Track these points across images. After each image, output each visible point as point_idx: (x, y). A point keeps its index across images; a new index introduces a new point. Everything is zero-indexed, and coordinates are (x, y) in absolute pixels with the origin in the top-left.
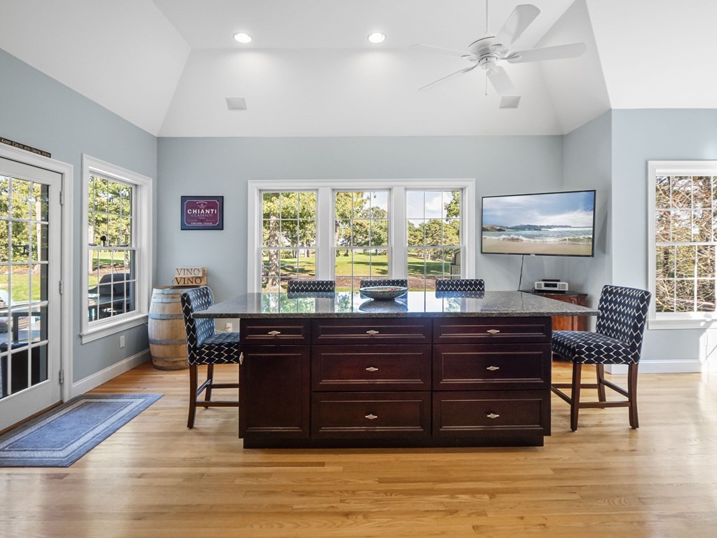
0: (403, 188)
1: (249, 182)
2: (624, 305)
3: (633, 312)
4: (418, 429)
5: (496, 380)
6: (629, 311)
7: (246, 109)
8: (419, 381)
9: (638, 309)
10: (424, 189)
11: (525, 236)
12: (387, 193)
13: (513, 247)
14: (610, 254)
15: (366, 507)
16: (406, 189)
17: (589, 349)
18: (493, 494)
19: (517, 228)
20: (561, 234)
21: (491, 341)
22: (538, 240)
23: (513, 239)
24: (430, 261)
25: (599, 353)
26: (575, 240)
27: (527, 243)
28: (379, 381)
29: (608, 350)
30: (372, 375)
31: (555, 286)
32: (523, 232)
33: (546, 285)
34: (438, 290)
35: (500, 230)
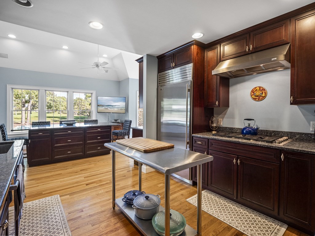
0: (72, 92)
1: (7, 85)
2: (126, 123)
3: (129, 125)
4: (81, 153)
5: (100, 140)
6: (127, 124)
7: (8, 58)
8: (82, 142)
9: (129, 124)
10: (80, 93)
11: (109, 108)
12: (66, 93)
13: (106, 111)
14: (129, 113)
15: (68, 168)
16: (73, 92)
17: (120, 133)
18: (98, 161)
19: (107, 106)
20: (118, 108)
21: (99, 132)
22: (112, 109)
23: (106, 109)
24: (76, 116)
25: (122, 134)
26: (121, 109)
27: (110, 110)
28: (71, 143)
29: (124, 133)
30: (69, 142)
31: (117, 121)
32: (109, 107)
33: (115, 121)
34: (85, 123)
35: (103, 106)
